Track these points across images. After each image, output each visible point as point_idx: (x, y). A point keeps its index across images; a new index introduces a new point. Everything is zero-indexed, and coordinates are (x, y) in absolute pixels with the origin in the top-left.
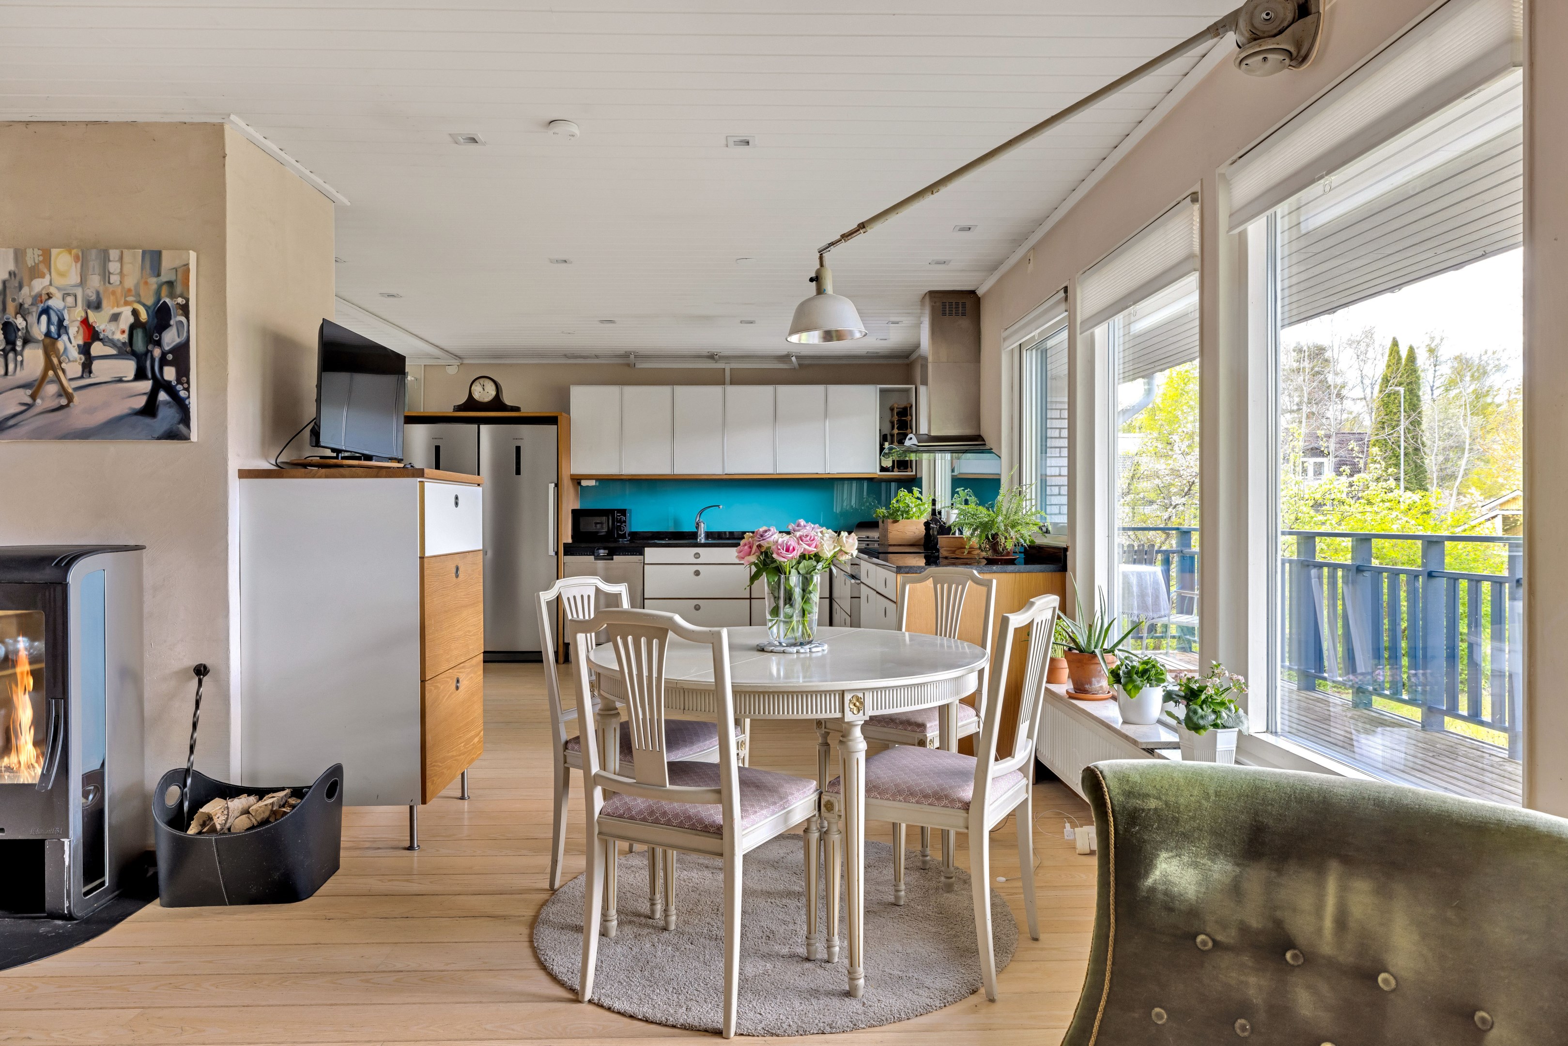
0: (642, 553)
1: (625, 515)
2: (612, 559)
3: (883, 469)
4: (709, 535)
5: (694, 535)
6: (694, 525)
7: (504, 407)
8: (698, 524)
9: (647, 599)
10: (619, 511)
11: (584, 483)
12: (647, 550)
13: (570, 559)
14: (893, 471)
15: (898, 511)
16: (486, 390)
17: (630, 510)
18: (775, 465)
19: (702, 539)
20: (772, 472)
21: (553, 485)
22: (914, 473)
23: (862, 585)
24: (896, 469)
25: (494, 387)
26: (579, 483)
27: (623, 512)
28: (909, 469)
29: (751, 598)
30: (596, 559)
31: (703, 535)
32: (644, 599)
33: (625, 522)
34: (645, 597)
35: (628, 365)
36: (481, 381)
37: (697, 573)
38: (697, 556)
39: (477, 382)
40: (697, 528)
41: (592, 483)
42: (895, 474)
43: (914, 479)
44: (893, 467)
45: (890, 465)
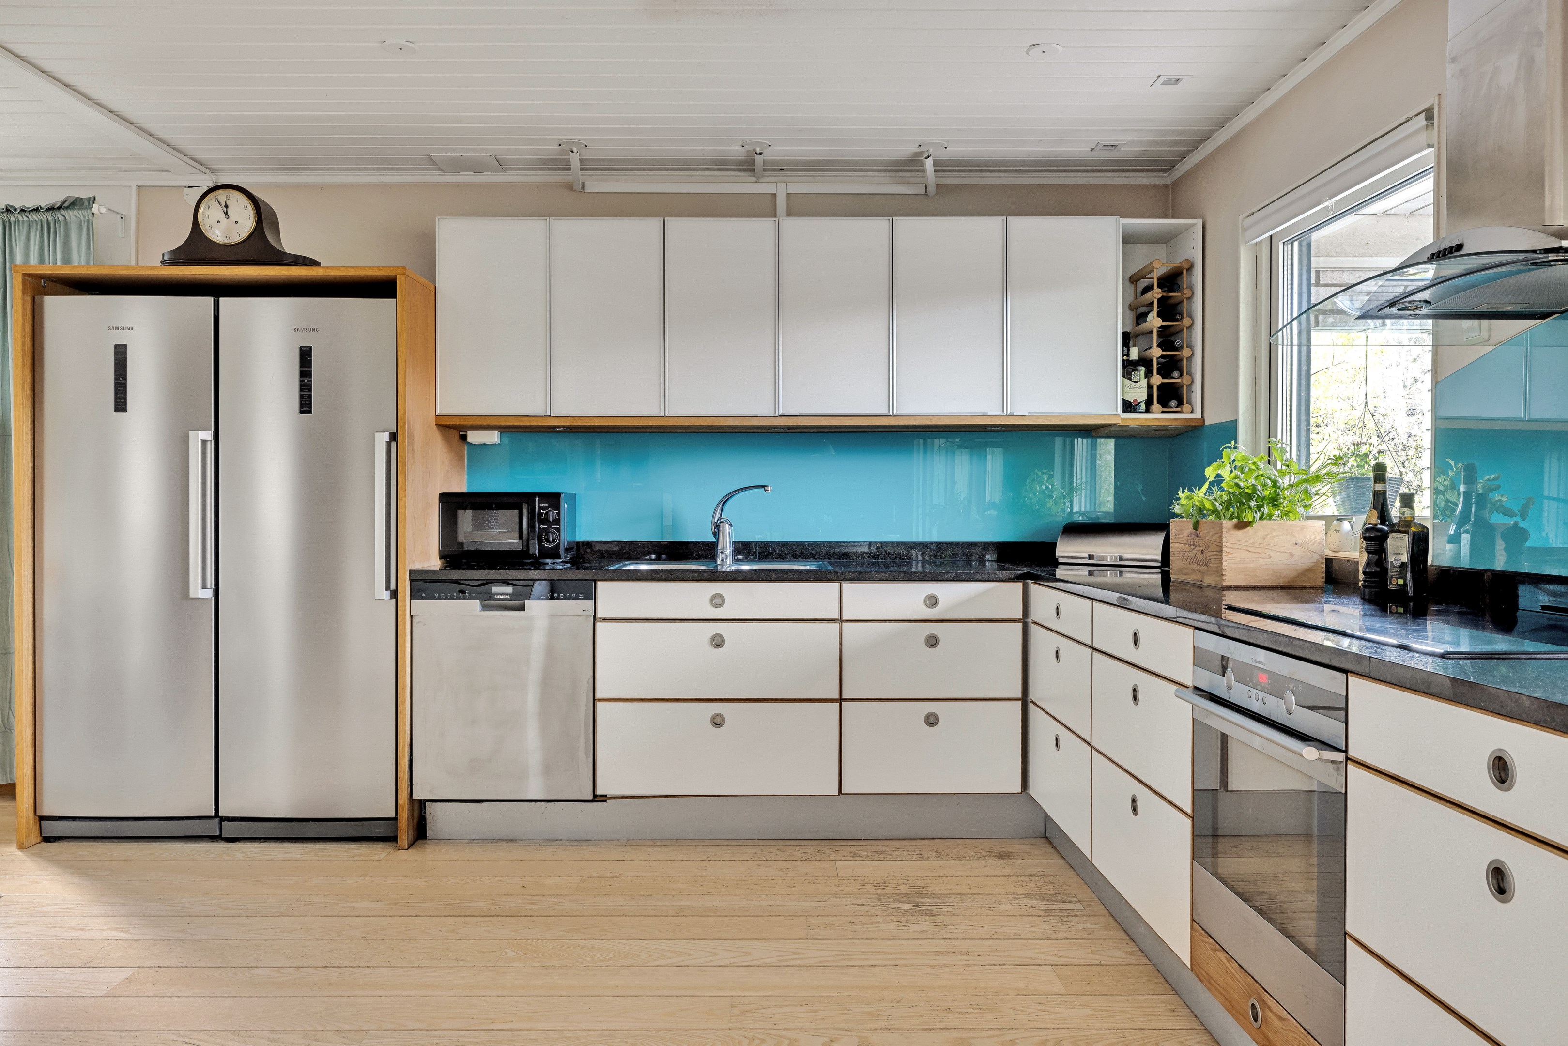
0: (591, 595)
1: (557, 507)
2: (522, 608)
3: (1128, 407)
4: (743, 549)
5: (708, 550)
6: (710, 528)
7: (280, 259)
8: (717, 526)
9: (601, 700)
10: (544, 496)
11: (474, 437)
12: (602, 587)
13: (422, 606)
14: (1148, 411)
15: (1250, 497)
16: (233, 218)
17: (573, 496)
18: (890, 398)
19: (726, 561)
20: (884, 411)
21: (386, 436)
22: (1197, 415)
23: (1351, 767)
24: (1156, 406)
25: (250, 211)
26: (464, 438)
27: (554, 499)
28: (1186, 407)
29: (841, 700)
30: (485, 608)
31: (729, 551)
32: (594, 700)
33: (557, 521)
34: (598, 696)
35: (569, 186)
36: (222, 194)
37: (718, 642)
38: (717, 601)
39: (212, 195)
40: (716, 534)
41: (493, 437)
42: (1157, 416)
43: (1195, 429)
44: (1149, 402)
45: (1142, 396)
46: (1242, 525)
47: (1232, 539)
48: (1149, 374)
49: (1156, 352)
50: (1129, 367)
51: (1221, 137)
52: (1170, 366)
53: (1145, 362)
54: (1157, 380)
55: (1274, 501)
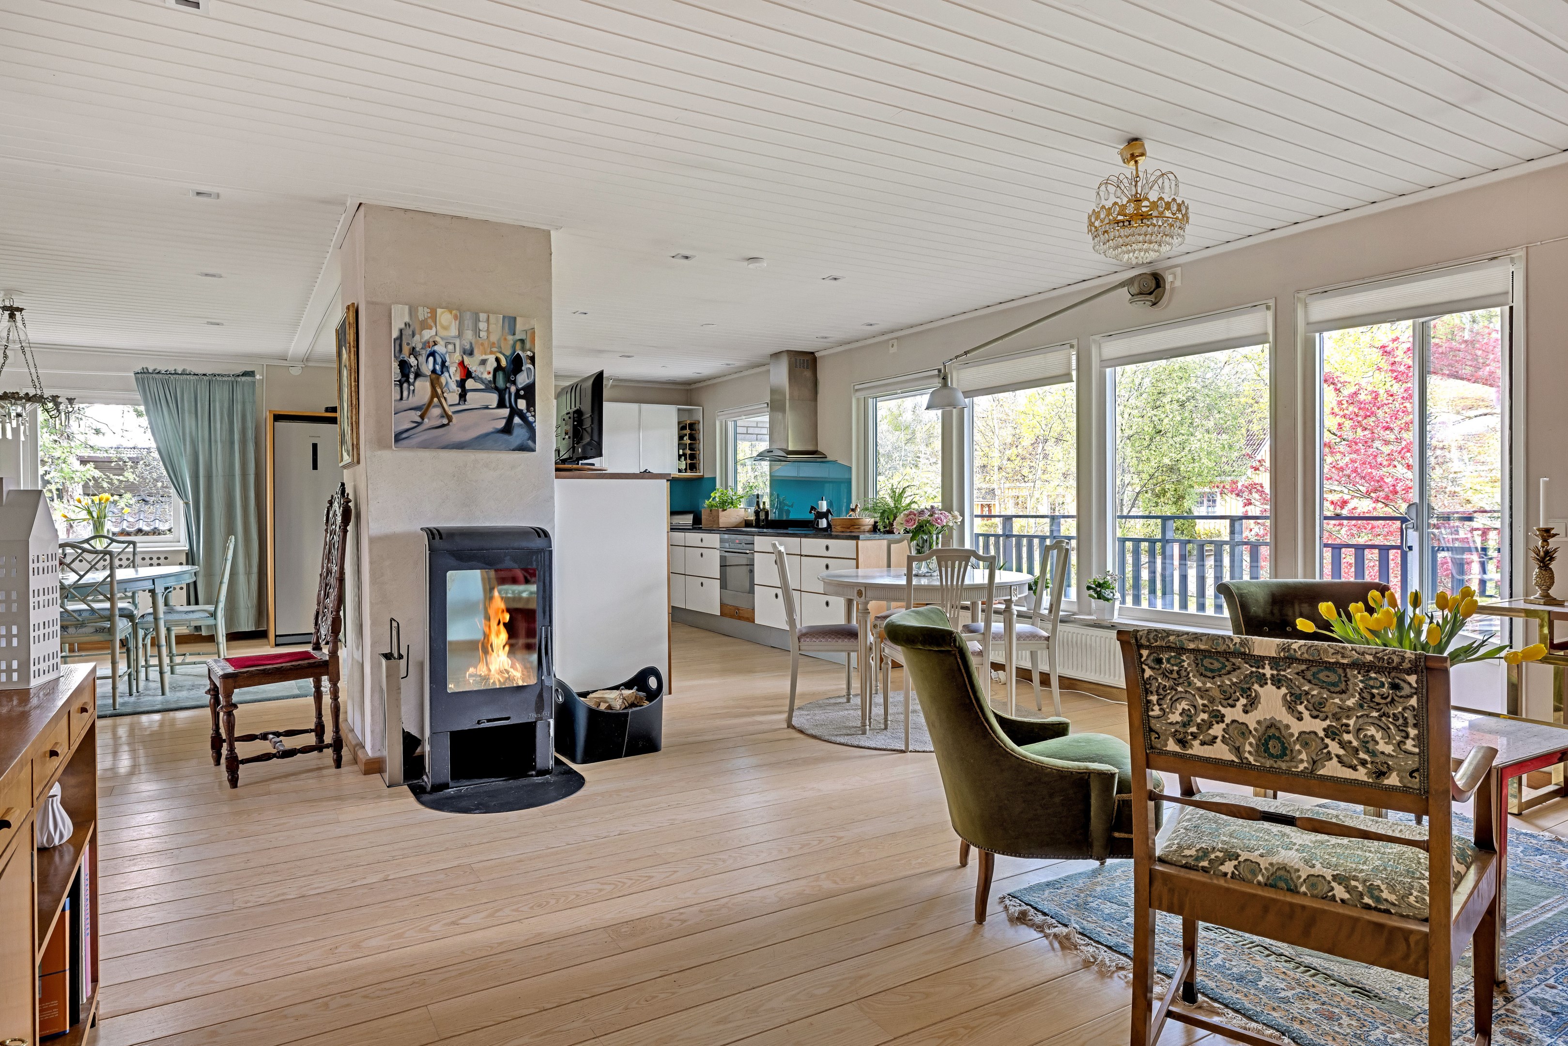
3: (680, 471)
14: (686, 472)
15: (725, 502)
22: (702, 474)
24: (689, 471)
28: (698, 471)
42: (689, 474)
43: (701, 478)
44: (686, 469)
45: (684, 467)
46: (724, 510)
47: (721, 514)
48: (685, 459)
49: (688, 452)
50: (680, 456)
51: (709, 382)
52: (692, 457)
53: (684, 455)
54: (689, 461)
55: (732, 503)
